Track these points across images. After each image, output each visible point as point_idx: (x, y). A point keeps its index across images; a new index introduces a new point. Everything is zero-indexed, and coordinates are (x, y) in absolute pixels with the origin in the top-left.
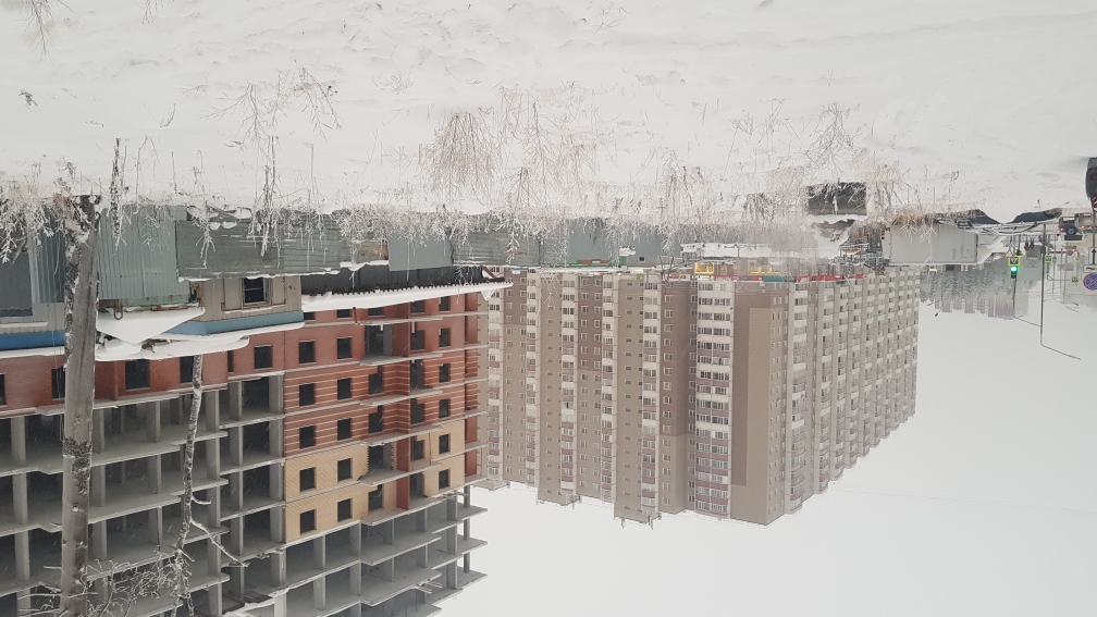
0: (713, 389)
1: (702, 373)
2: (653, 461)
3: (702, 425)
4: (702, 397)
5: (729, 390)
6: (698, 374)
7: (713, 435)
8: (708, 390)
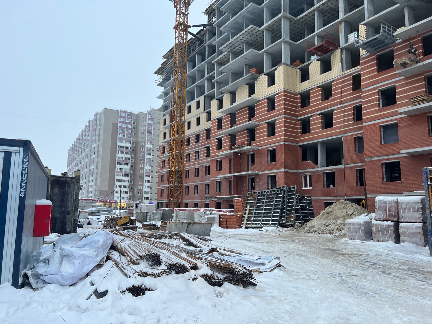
0: (124, 159)
1: (128, 165)
2: (148, 132)
3: (129, 145)
4: (128, 156)
5: (117, 158)
6: (130, 164)
7: (124, 141)
8: (126, 159)
